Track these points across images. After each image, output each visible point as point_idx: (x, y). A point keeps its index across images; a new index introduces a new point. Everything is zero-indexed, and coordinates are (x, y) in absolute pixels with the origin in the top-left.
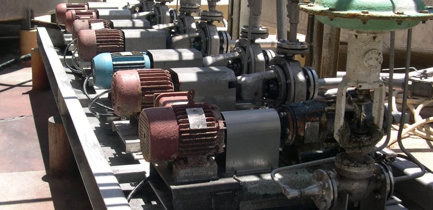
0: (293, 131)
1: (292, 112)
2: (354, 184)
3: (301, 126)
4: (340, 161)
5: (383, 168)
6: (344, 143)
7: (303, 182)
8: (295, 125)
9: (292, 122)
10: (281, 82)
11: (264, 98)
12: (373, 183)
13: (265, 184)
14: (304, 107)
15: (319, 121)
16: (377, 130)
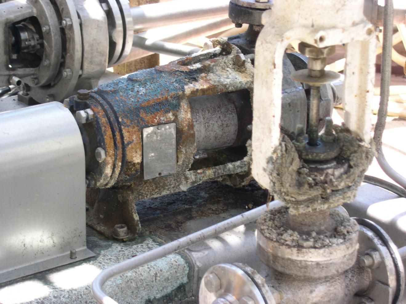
0: (115, 155)
1: (107, 107)
2: (314, 291)
3: (133, 140)
4: (274, 236)
5: (373, 236)
6: (285, 190)
7: (156, 279)
8: (118, 137)
9: (109, 132)
10: (49, 26)
11: (10, 66)
12: (352, 276)
13: (64, 300)
14: (132, 90)
15: (173, 122)
16: (360, 146)
